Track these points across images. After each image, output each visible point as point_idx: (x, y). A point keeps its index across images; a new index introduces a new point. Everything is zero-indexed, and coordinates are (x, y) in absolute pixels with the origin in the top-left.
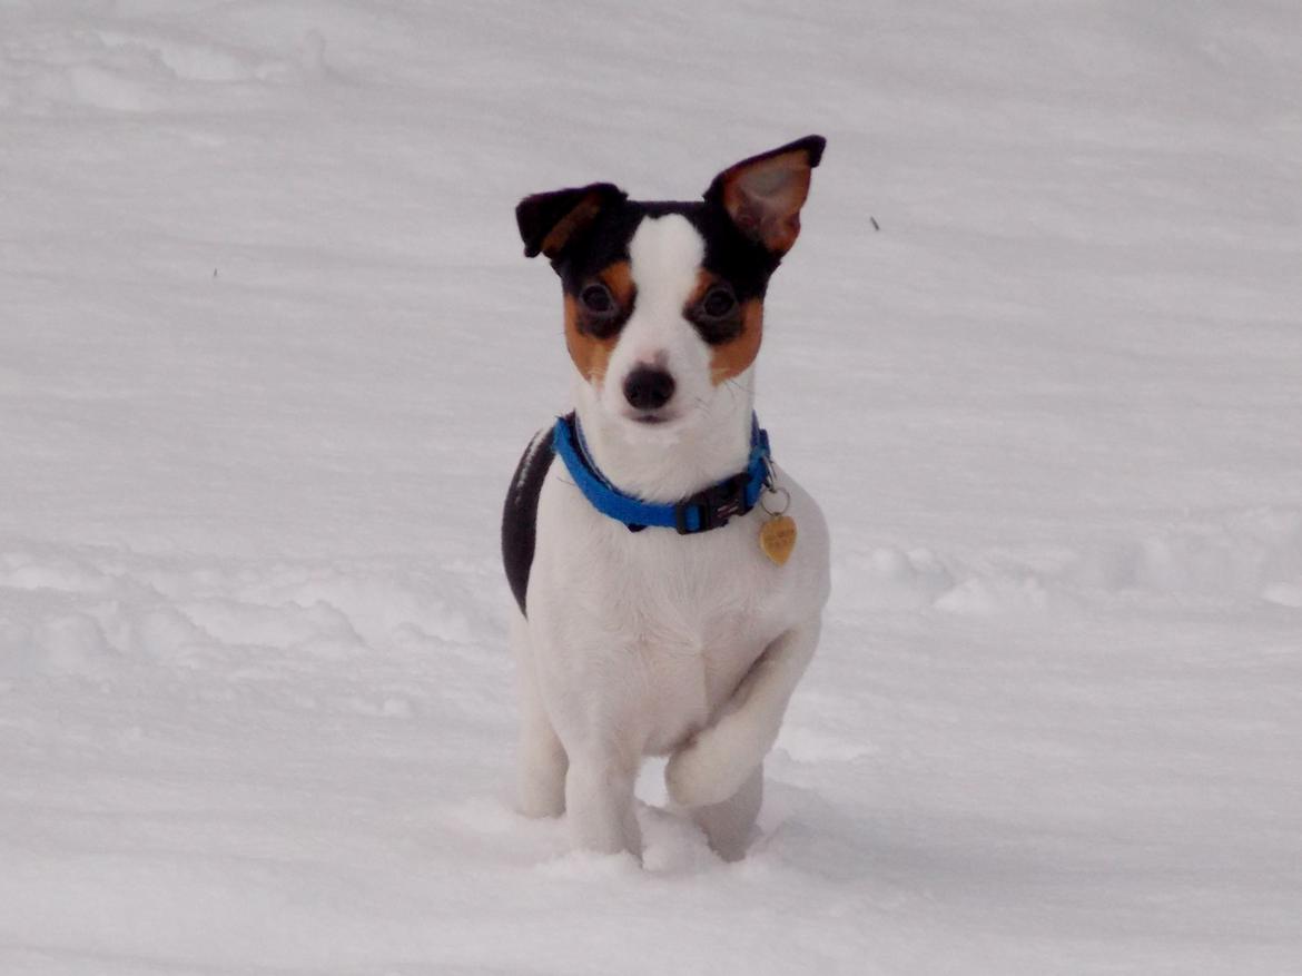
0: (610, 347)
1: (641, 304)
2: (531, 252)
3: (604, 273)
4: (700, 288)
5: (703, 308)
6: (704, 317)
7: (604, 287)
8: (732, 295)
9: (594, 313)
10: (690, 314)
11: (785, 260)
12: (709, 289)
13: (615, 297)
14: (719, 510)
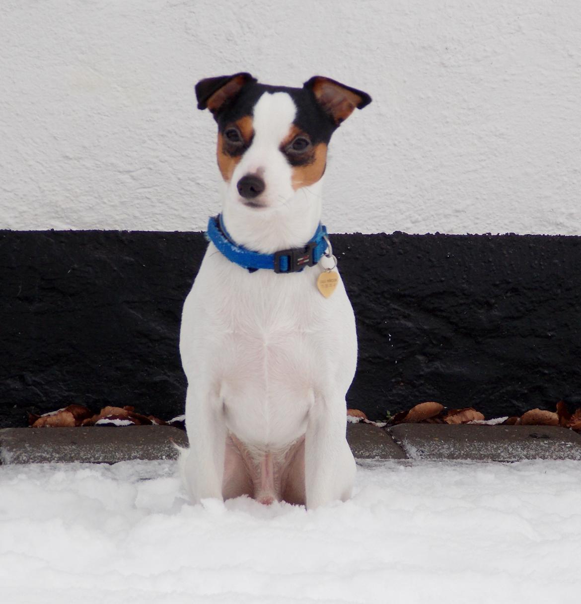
0: (237, 162)
1: (257, 141)
2: (201, 106)
3: (238, 122)
4: (290, 136)
5: (291, 146)
6: (291, 150)
7: (238, 131)
8: (308, 140)
9: (231, 142)
10: (283, 149)
11: (342, 124)
12: (295, 137)
13: (242, 135)
14: (299, 260)
